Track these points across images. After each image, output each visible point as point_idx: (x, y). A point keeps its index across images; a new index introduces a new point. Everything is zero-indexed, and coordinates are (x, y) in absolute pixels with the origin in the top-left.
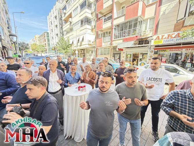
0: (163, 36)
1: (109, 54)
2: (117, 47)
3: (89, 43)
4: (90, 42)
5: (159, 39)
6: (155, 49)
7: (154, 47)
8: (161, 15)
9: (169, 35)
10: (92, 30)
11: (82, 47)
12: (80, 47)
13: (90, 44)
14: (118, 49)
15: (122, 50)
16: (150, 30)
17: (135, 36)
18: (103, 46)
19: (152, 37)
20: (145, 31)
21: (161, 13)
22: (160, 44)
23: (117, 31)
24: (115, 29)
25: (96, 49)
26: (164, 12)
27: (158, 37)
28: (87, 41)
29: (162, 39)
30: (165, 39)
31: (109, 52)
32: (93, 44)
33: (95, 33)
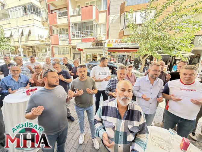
0: (112, 41)
1: (68, 54)
2: (76, 46)
3: (40, 39)
4: (42, 38)
5: (110, 43)
6: (108, 51)
7: (107, 49)
8: (110, 23)
9: (116, 40)
10: (43, 23)
11: (29, 43)
12: (27, 43)
13: (42, 41)
14: (78, 49)
15: (81, 50)
16: (104, 34)
17: (92, 37)
18: (60, 45)
19: (105, 40)
20: (100, 35)
21: (110, 21)
22: (111, 47)
23: (74, 30)
24: (72, 27)
25: (51, 47)
26: (112, 21)
27: (109, 41)
28: (37, 36)
29: (112, 43)
30: (114, 43)
31: (68, 52)
32: (46, 41)
33: (48, 27)
